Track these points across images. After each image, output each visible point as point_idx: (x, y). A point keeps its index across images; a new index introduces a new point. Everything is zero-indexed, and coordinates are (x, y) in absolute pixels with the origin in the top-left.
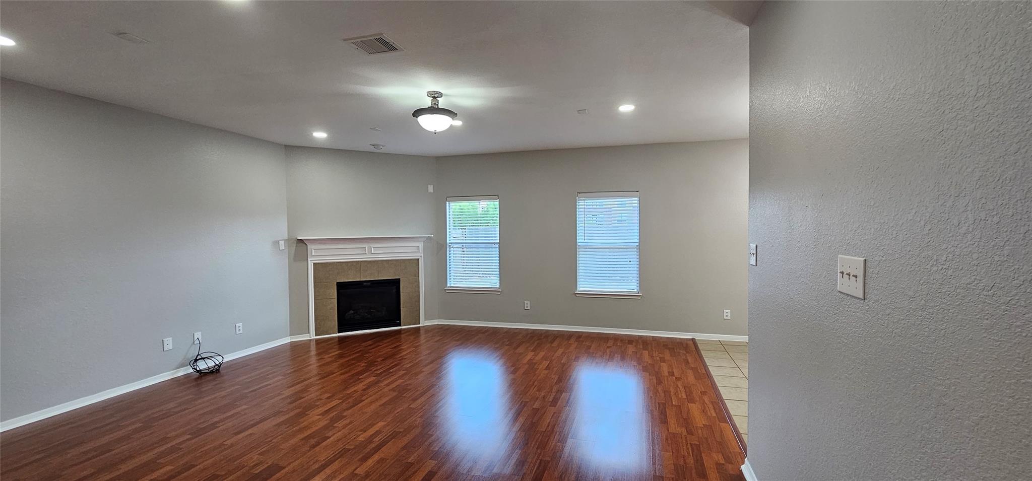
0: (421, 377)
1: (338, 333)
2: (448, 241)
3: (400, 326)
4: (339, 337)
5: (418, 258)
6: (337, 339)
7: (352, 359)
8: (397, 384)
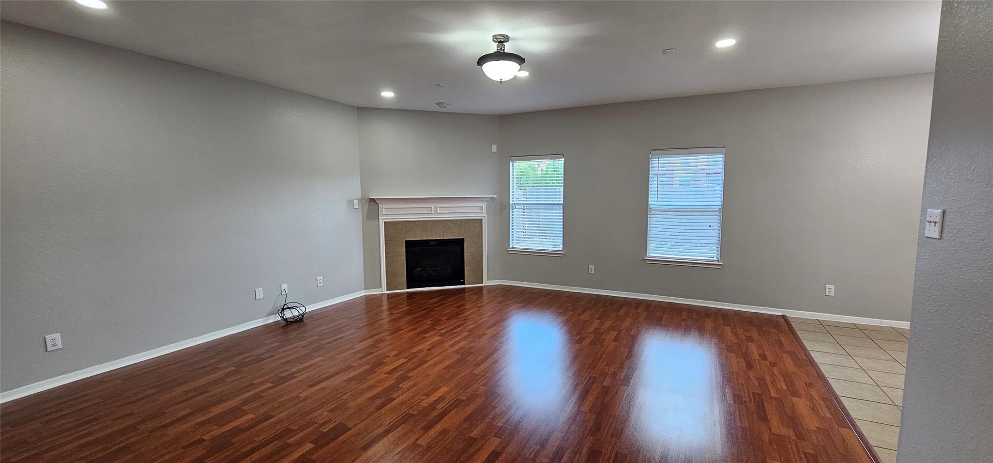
0: (484, 341)
1: (408, 288)
2: (511, 202)
3: (464, 284)
4: (408, 293)
5: (481, 218)
6: (406, 295)
7: (419, 317)
8: (461, 346)
